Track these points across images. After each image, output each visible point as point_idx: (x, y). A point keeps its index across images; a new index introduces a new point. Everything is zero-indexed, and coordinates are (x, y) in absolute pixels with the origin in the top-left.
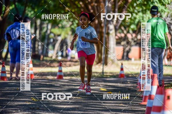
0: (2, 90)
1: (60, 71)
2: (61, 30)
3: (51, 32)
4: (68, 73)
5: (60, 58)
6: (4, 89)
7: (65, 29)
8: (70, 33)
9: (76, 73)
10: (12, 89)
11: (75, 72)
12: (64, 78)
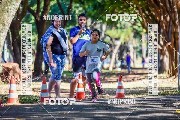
0: (43, 116)
1: (120, 88)
2: (119, 30)
3: (106, 35)
4: (132, 90)
5: (119, 70)
6: (46, 115)
7: (125, 30)
8: (132, 35)
9: (142, 89)
10: (57, 113)
11: (140, 88)
12: (126, 96)
